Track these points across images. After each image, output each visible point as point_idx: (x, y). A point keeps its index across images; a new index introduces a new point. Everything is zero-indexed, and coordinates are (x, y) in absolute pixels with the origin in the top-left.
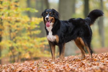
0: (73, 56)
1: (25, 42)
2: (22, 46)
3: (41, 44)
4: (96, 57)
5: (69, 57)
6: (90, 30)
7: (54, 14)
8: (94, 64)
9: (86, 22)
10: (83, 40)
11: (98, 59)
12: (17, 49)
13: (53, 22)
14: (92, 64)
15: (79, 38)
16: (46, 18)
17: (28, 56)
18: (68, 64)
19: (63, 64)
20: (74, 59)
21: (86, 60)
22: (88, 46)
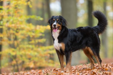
0: (81, 65)
1: (29, 51)
2: (25, 55)
3: (46, 53)
4: (107, 67)
5: (77, 66)
6: (98, 40)
7: (61, 22)
8: (106, 74)
9: (94, 31)
10: (92, 49)
11: (109, 69)
12: (20, 58)
13: (60, 30)
14: (103, 73)
15: (88, 47)
16: (54, 25)
17: (32, 65)
18: (78, 73)
19: (73, 72)
20: (84, 68)
21: (96, 70)
22: (97, 56)
